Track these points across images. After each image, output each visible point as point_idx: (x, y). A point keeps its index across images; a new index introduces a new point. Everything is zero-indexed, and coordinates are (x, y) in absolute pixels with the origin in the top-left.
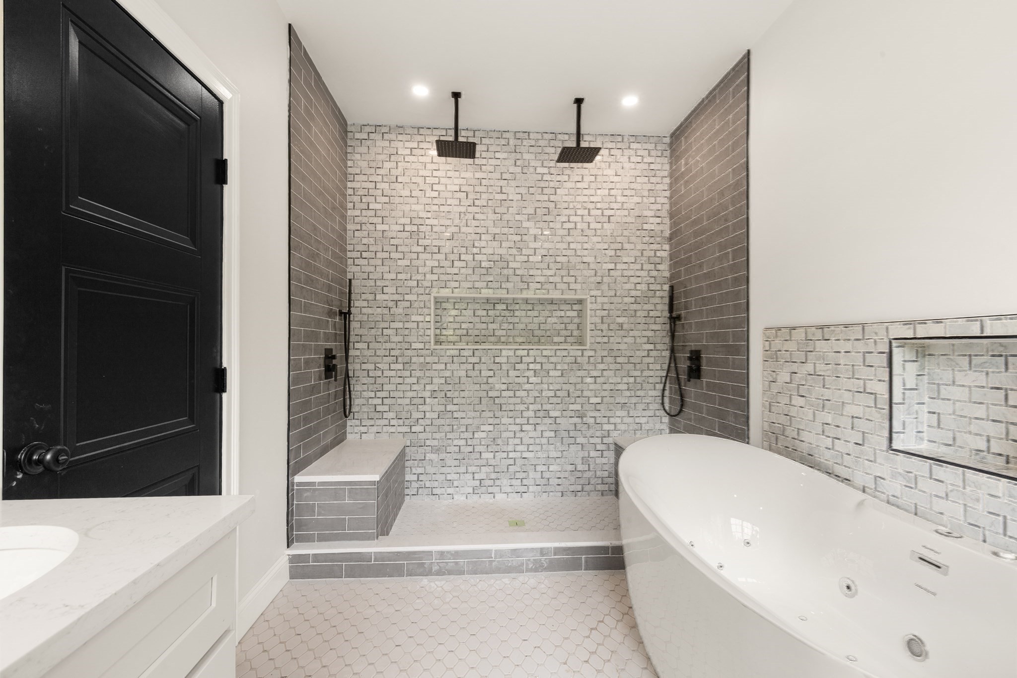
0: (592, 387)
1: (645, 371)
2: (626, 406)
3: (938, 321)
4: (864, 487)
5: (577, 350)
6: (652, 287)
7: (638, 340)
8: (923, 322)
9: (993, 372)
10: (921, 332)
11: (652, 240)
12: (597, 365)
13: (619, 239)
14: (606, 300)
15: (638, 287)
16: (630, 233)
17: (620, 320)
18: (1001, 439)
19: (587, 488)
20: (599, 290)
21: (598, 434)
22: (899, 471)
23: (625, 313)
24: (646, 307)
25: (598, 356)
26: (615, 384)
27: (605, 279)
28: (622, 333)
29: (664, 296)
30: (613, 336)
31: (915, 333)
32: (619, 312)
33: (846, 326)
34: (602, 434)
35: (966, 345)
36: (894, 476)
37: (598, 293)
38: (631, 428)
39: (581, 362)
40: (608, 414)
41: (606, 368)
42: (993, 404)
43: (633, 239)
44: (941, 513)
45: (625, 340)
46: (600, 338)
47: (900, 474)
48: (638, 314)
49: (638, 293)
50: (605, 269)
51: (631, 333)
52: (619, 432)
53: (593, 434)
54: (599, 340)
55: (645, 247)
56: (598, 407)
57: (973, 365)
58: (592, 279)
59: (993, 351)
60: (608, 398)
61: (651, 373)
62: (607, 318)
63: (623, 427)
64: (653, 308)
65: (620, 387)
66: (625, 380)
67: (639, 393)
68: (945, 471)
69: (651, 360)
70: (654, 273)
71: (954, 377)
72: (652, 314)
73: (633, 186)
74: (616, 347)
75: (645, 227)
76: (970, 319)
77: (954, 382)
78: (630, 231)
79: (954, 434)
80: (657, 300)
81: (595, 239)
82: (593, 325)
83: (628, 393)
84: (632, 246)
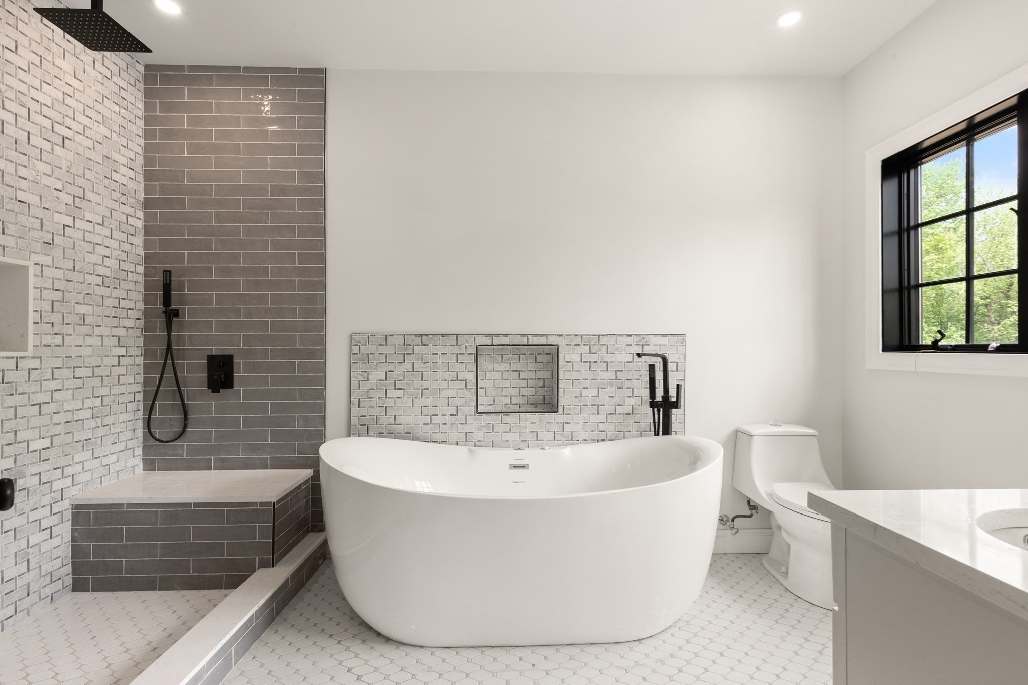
0: (34, 422)
1: (115, 387)
2: (90, 443)
3: (506, 336)
4: (457, 442)
5: (7, 357)
6: (125, 266)
7: (107, 342)
8: (498, 336)
9: (513, 363)
10: (496, 341)
11: (123, 199)
12: (45, 383)
13: (80, 181)
14: (59, 274)
15: (107, 262)
16: (96, 178)
17: (82, 309)
18: (517, 396)
19: (26, 602)
20: (48, 255)
21: (46, 500)
22: (483, 424)
23: (88, 300)
24: (117, 293)
25: (47, 368)
26: (73, 411)
27: (58, 240)
28: (85, 330)
29: (139, 281)
30: (71, 335)
31: (492, 342)
32: (81, 297)
33: (443, 336)
34: (52, 498)
35: (501, 349)
36: (480, 429)
37: (47, 260)
38: (96, 475)
39: (15, 380)
40: (63, 462)
41: (60, 387)
42: (513, 379)
43: (101, 189)
44: (507, 441)
45: (89, 341)
46: (50, 337)
47: (483, 426)
48: (107, 302)
49: (107, 272)
50: (58, 223)
51: (97, 331)
52: (80, 486)
53: (36, 504)
54: (47, 340)
55: (116, 205)
56: (45, 455)
57: (503, 360)
58: (36, 235)
59: (514, 352)
60: (63, 436)
61: (123, 389)
62: (62, 305)
63: (86, 477)
64: (125, 296)
65: (81, 415)
66: (89, 403)
67: (107, 420)
68: (510, 417)
69: (122, 370)
70: (127, 247)
71: (494, 367)
72: (124, 304)
73: (98, 107)
74: (75, 352)
75: (116, 176)
76: (523, 336)
77: (494, 369)
78: (96, 175)
79: (494, 398)
80: (131, 286)
81: (41, 167)
82: (38, 315)
83: (93, 423)
84: (98, 199)
